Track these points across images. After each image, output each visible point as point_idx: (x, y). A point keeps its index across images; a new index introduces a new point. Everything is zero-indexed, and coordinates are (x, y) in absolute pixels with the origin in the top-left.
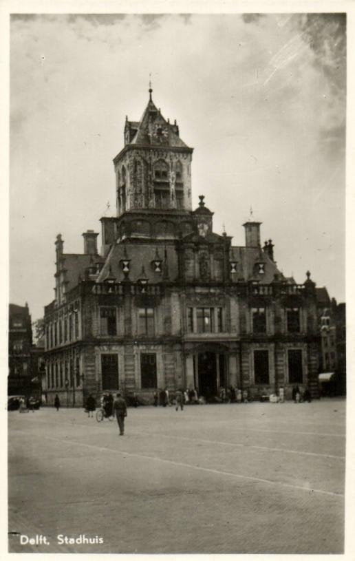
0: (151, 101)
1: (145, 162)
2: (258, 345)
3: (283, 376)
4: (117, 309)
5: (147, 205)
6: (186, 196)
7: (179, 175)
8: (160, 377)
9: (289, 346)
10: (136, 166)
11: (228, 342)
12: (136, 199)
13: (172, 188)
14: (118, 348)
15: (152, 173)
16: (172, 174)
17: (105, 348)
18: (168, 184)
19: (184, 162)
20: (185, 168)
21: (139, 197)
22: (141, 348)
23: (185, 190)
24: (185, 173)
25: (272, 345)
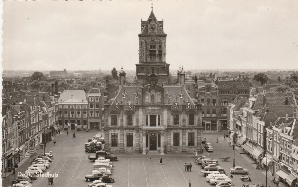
0: (152, 12)
1: (146, 42)
2: (175, 130)
3: (185, 143)
4: (118, 115)
5: (146, 60)
6: (163, 56)
7: (160, 47)
8: (134, 142)
9: (188, 131)
10: (141, 44)
11: (160, 130)
12: (141, 58)
13: (157, 52)
14: (117, 131)
15: (149, 47)
16: (157, 46)
17: (113, 131)
18: (155, 51)
19: (163, 41)
20: (163, 43)
21: (143, 57)
22: (127, 131)
23: (163, 53)
24: (163, 46)
25: (181, 130)
